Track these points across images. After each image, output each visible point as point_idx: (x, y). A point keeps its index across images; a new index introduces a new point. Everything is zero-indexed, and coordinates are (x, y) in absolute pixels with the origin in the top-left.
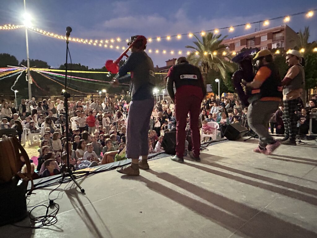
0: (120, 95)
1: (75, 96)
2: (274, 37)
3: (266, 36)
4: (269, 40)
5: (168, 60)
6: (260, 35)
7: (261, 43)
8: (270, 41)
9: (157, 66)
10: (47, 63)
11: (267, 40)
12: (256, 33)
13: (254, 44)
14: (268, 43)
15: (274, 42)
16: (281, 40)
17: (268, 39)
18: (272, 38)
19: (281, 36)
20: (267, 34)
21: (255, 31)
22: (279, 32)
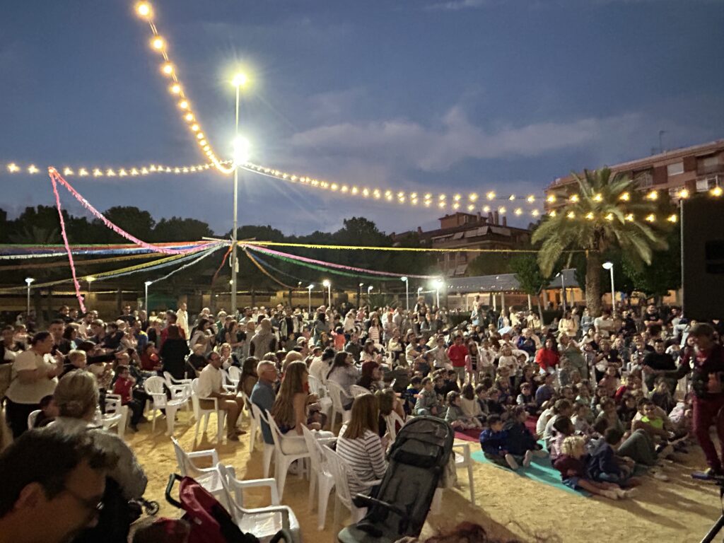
0: (343, 291)
1: (257, 294)
2: (700, 166)
3: (681, 165)
4: (689, 174)
5: (444, 216)
6: (667, 162)
7: (669, 179)
8: (692, 175)
9: (419, 228)
10: (207, 225)
11: (682, 172)
12: (654, 157)
13: (651, 181)
14: (686, 180)
15: (701, 177)
16: (717, 172)
17: (687, 170)
18: (696, 169)
19: (719, 165)
20: (681, 159)
21: (653, 154)
22: (711, 156)
